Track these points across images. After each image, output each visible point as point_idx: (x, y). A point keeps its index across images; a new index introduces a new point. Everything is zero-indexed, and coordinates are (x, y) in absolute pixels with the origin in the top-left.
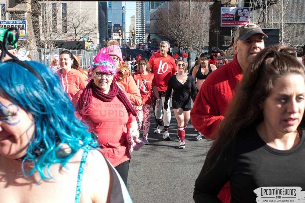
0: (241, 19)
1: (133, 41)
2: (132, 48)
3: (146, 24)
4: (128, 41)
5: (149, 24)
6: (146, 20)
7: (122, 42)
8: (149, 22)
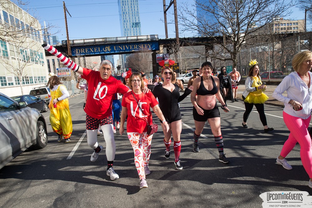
0: (165, 59)
1: (119, 72)
2: (119, 75)
3: (124, 63)
4: (117, 72)
5: (126, 63)
6: (124, 61)
7: (114, 73)
8: (126, 62)
